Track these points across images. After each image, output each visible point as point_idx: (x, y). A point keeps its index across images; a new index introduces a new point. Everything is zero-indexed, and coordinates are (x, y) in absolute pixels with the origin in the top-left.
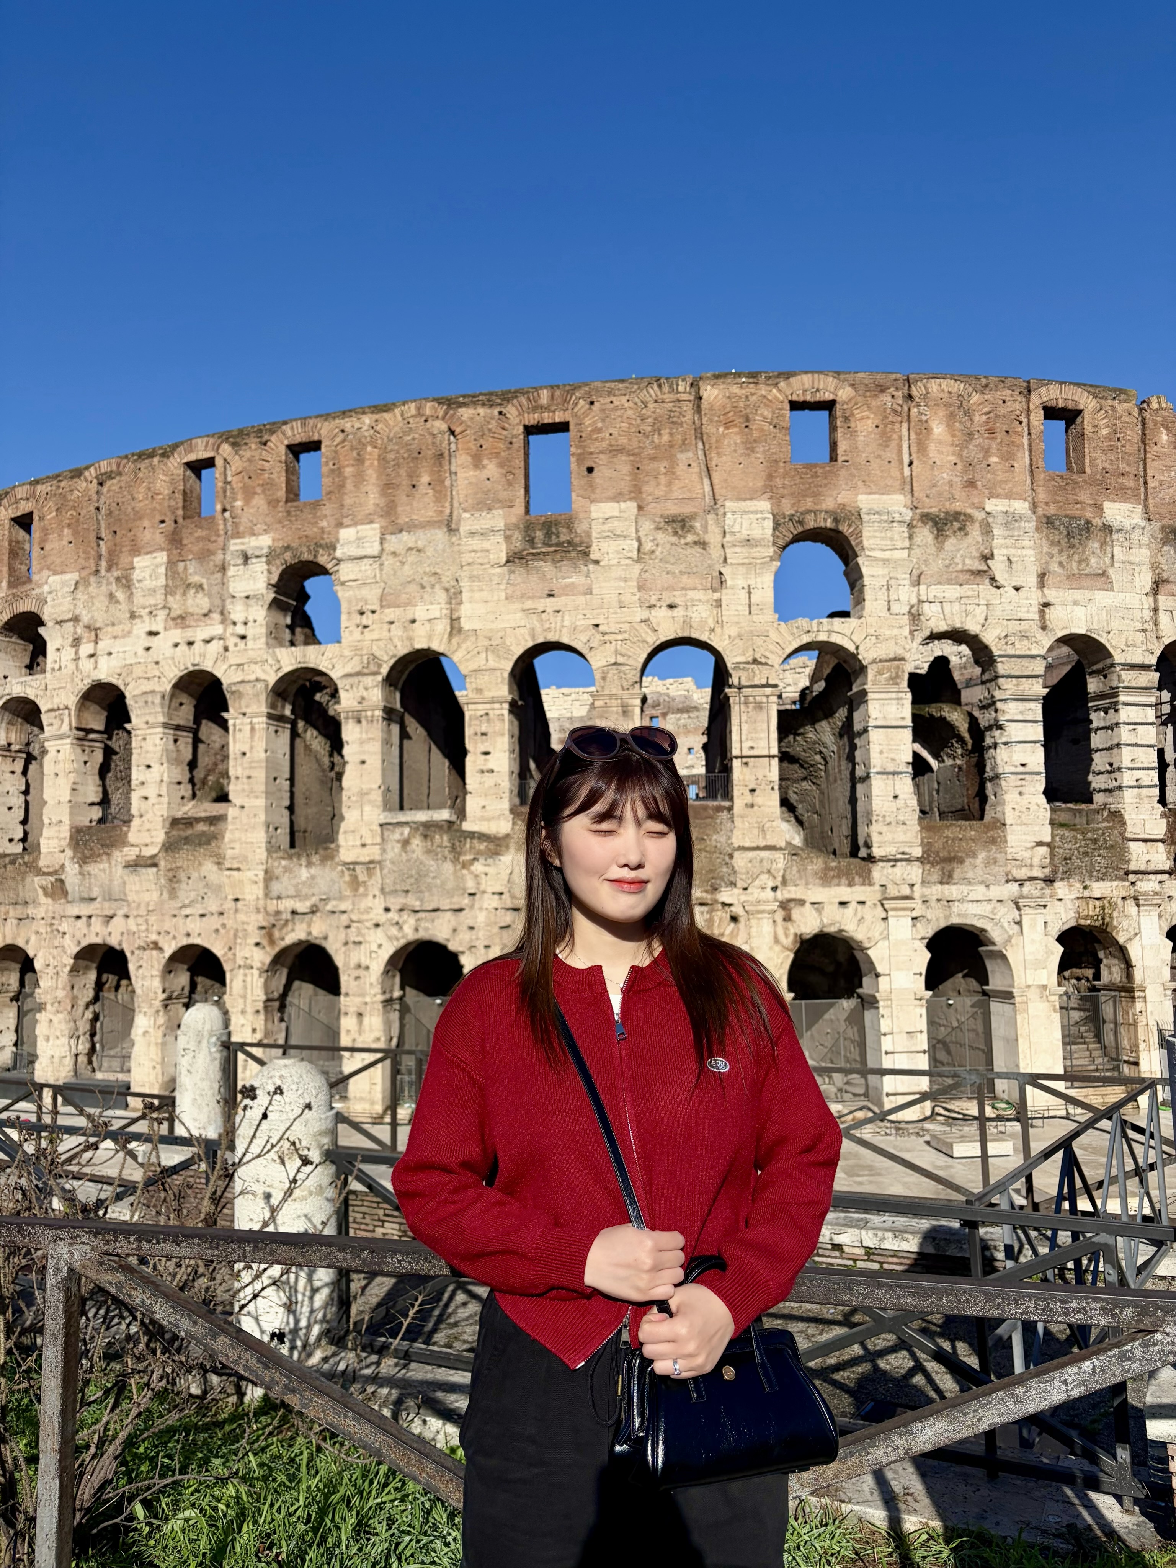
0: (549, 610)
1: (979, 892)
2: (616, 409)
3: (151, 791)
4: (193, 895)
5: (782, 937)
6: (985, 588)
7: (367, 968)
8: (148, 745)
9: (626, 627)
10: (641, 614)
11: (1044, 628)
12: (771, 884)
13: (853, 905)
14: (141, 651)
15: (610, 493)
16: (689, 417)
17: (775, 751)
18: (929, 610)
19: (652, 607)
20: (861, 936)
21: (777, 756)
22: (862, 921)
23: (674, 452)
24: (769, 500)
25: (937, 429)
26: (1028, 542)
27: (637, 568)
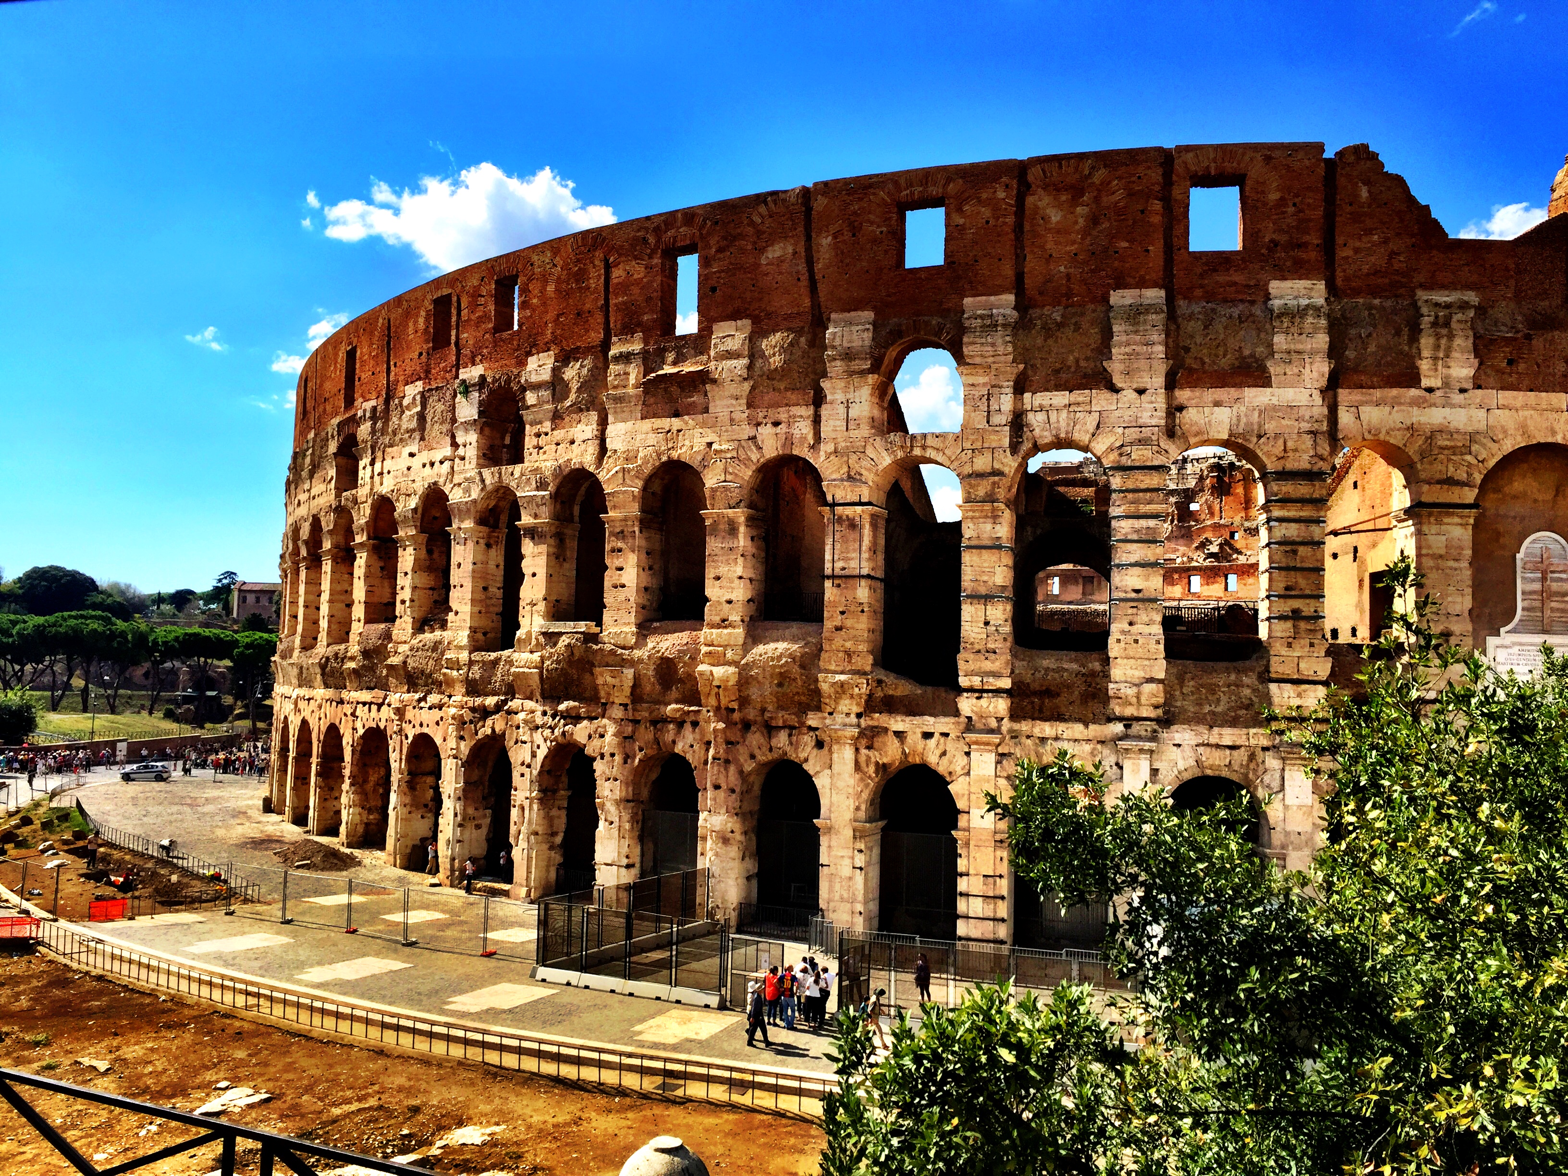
0: (674, 429)
1: (1075, 730)
2: (735, 228)
3: (408, 596)
5: (863, 764)
6: (1099, 392)
7: (529, 766)
8: (407, 555)
9: (735, 445)
10: (747, 431)
12: (856, 709)
13: (937, 735)
14: (405, 470)
15: (729, 312)
16: (800, 229)
17: (865, 572)
18: (1035, 420)
19: (758, 424)
20: (942, 769)
21: (868, 577)
22: (944, 754)
23: (785, 266)
24: (874, 309)
25: (1055, 217)
26: (1157, 337)
27: (747, 386)
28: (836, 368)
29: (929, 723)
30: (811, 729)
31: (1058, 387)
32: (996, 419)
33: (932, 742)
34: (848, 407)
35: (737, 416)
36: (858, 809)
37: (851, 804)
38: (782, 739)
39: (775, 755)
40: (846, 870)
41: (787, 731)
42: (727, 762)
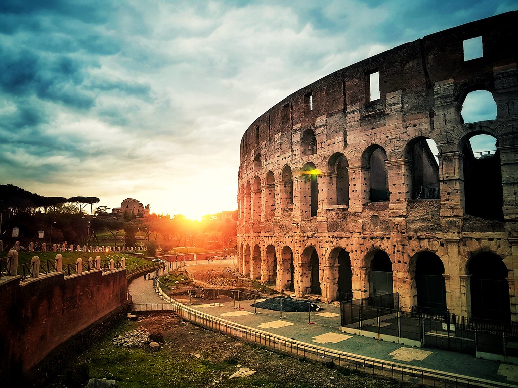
0: (373, 134)
2: (393, 59)
3: (279, 201)
5: (462, 252)
7: (325, 255)
9: (398, 136)
10: (403, 130)
12: (457, 231)
13: (495, 240)
14: (276, 162)
15: (392, 89)
16: (420, 54)
17: (457, 177)
19: (407, 127)
21: (459, 179)
22: (499, 247)
23: (415, 69)
24: (453, 78)
27: (401, 114)
28: (438, 103)
29: (490, 234)
30: (437, 239)
33: (493, 242)
34: (445, 116)
36: (461, 270)
37: (458, 268)
38: (425, 243)
39: (423, 249)
40: (458, 294)
41: (427, 240)
42: (403, 252)
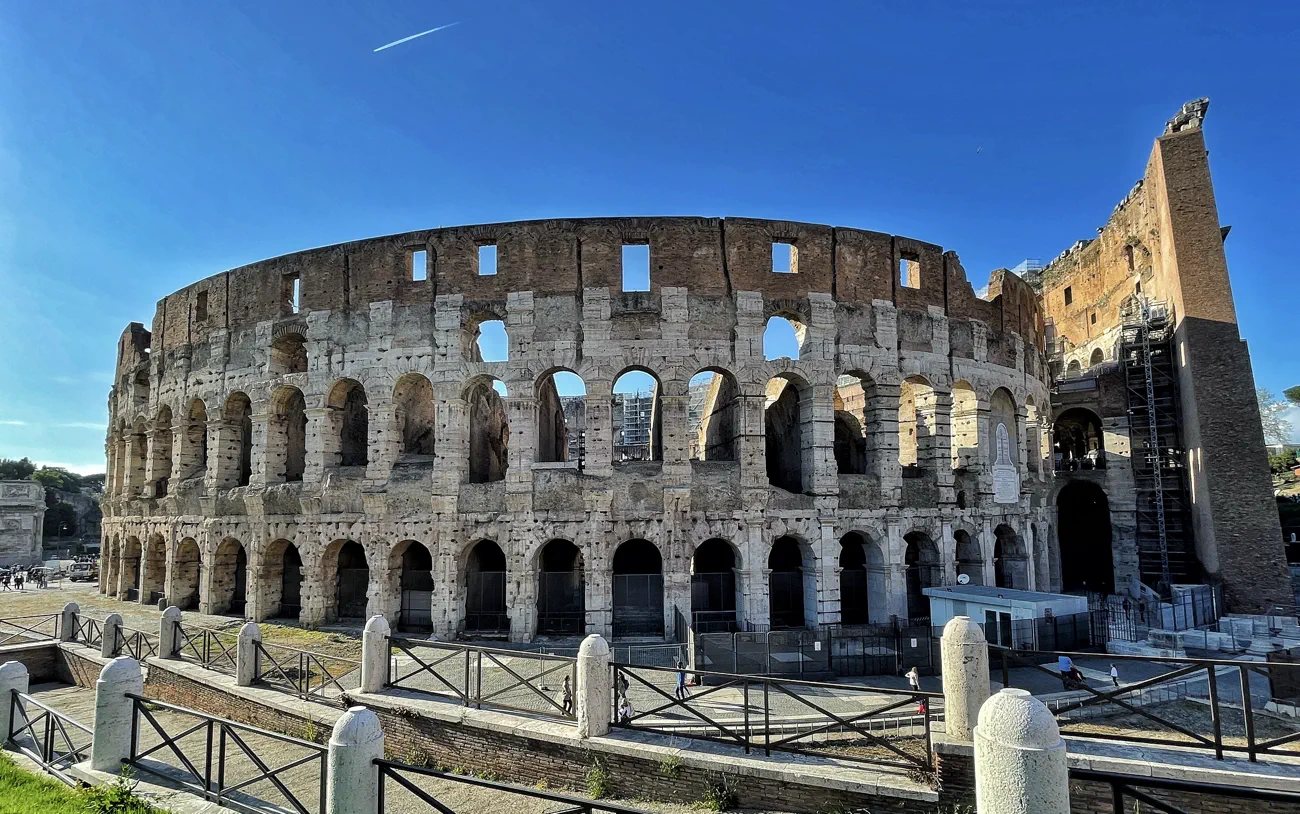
0: (636, 347)
1: (866, 513)
2: (676, 234)
3: (382, 447)
4: (410, 510)
5: (766, 538)
6: (872, 347)
7: (524, 555)
8: (380, 418)
9: (681, 359)
10: (690, 351)
11: (901, 371)
12: (761, 508)
13: (804, 520)
14: (374, 360)
15: (672, 282)
16: (718, 241)
18: (844, 358)
19: (696, 348)
20: (807, 537)
21: (765, 436)
22: (808, 529)
23: (709, 260)
24: (761, 291)
25: (849, 259)
26: (893, 323)
27: (688, 325)
28: (743, 321)
29: (799, 513)
30: (735, 519)
31: (854, 343)
32: (827, 356)
33: (801, 523)
34: (751, 343)
35: (682, 342)
36: (764, 562)
37: (761, 559)
38: (719, 525)
39: (713, 536)
40: (760, 596)
41: (721, 522)
42: (684, 542)
